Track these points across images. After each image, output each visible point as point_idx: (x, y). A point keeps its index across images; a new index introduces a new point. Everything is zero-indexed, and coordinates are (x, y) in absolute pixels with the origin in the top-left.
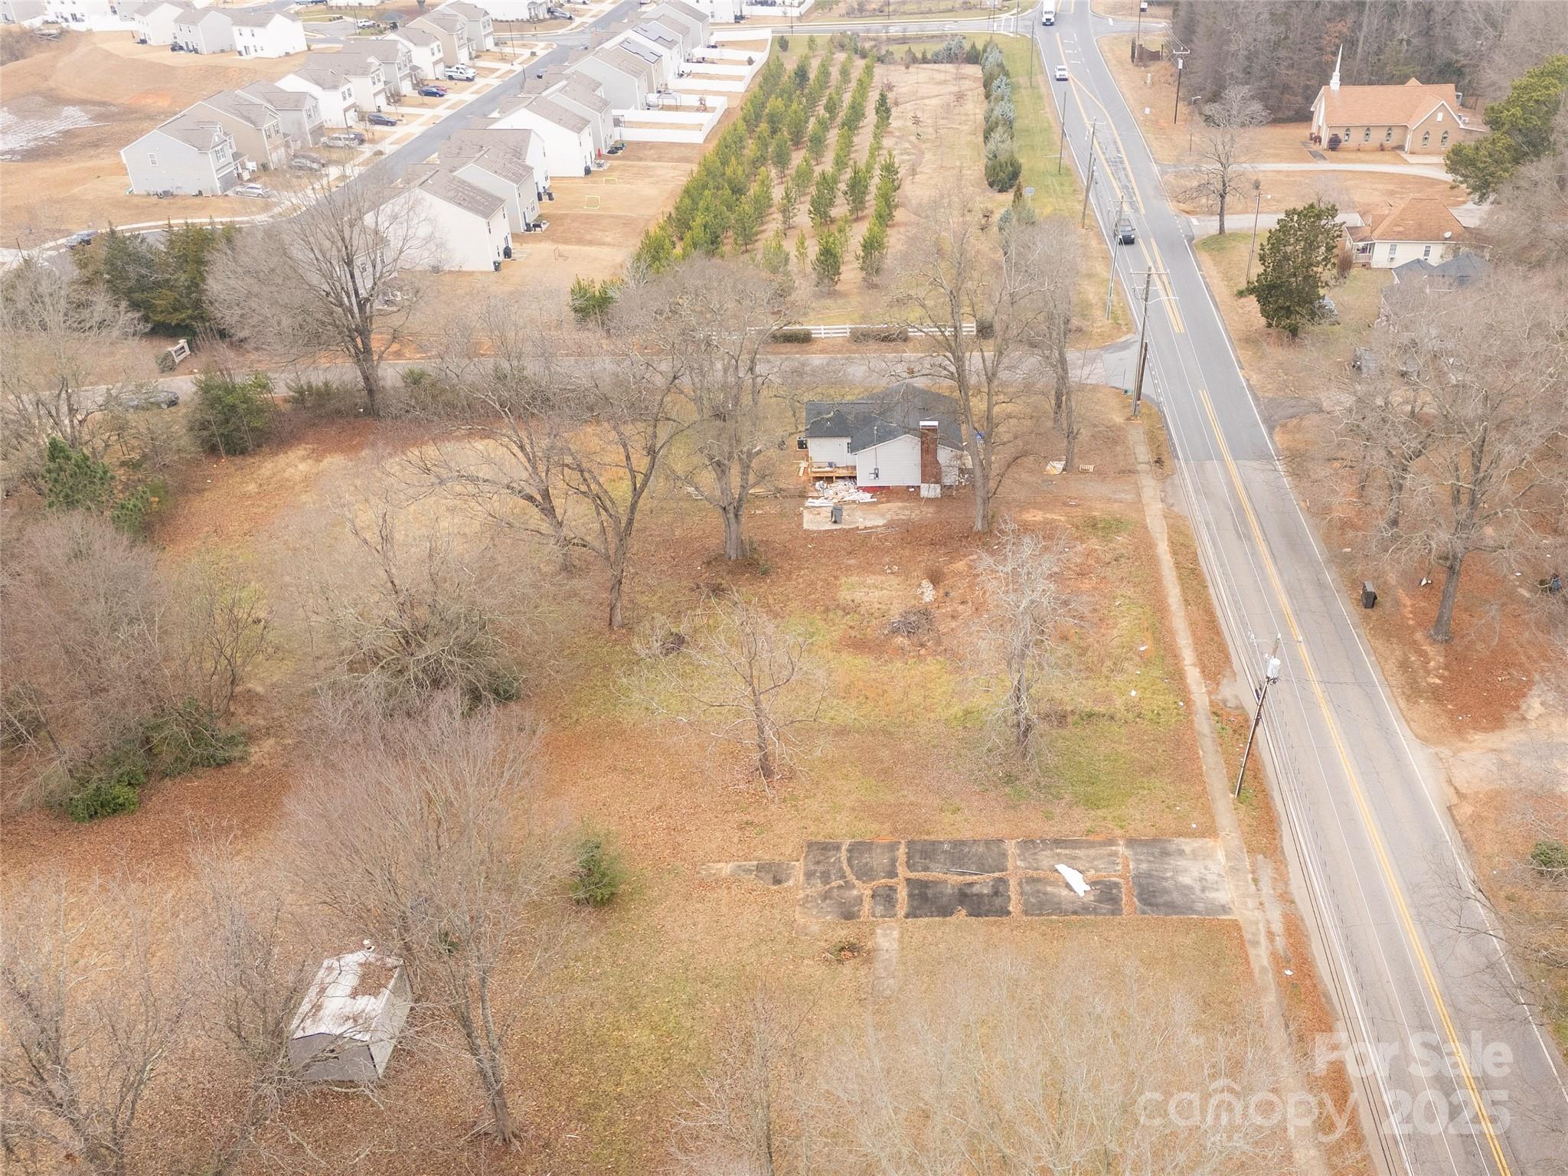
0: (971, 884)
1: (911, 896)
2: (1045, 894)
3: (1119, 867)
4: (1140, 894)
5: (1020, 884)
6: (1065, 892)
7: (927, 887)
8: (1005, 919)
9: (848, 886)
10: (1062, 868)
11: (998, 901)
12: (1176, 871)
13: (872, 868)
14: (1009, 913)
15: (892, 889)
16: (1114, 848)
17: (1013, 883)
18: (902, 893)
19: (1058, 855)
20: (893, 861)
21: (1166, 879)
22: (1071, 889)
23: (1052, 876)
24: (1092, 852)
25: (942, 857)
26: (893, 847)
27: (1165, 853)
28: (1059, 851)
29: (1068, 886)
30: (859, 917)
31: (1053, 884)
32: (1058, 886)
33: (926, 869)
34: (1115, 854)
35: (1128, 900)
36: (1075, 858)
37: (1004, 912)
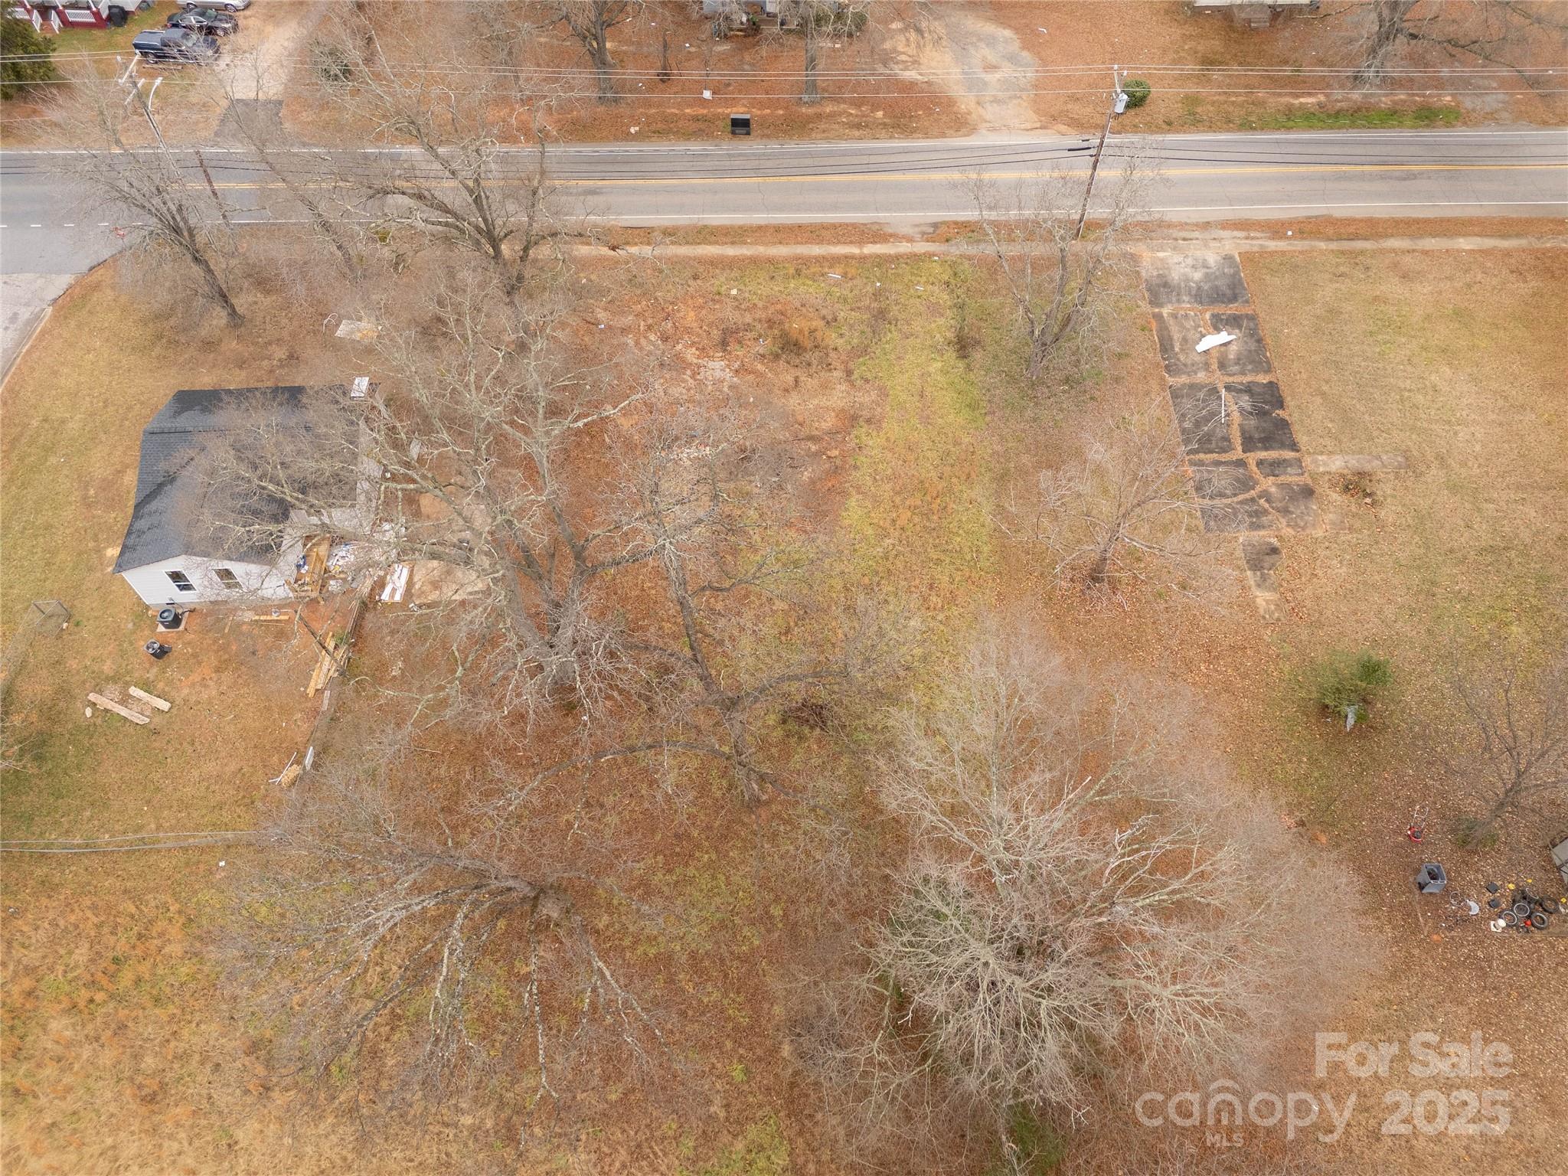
0: (1240, 407)
1: (1266, 449)
2: (1239, 359)
3: (1191, 313)
4: (1223, 302)
5: (1230, 375)
6: (1234, 347)
7: (1251, 438)
8: (1281, 385)
9: (1265, 495)
10: (1201, 347)
11: (1258, 389)
12: (1187, 280)
13: (1235, 479)
14: (1272, 382)
15: (1260, 463)
16: (1165, 315)
17: (1229, 380)
18: (1263, 455)
19: (1182, 350)
20: (1218, 463)
21: (1199, 288)
22: (1229, 343)
23: (1215, 354)
24: (1173, 328)
25: (1205, 429)
26: (1198, 464)
27: (1166, 285)
28: (1177, 349)
29: (1225, 345)
30: (1307, 485)
31: (1225, 353)
32: (1226, 351)
33: (1226, 439)
34: (1175, 316)
35: (1233, 309)
36: (1185, 340)
37: (1271, 385)
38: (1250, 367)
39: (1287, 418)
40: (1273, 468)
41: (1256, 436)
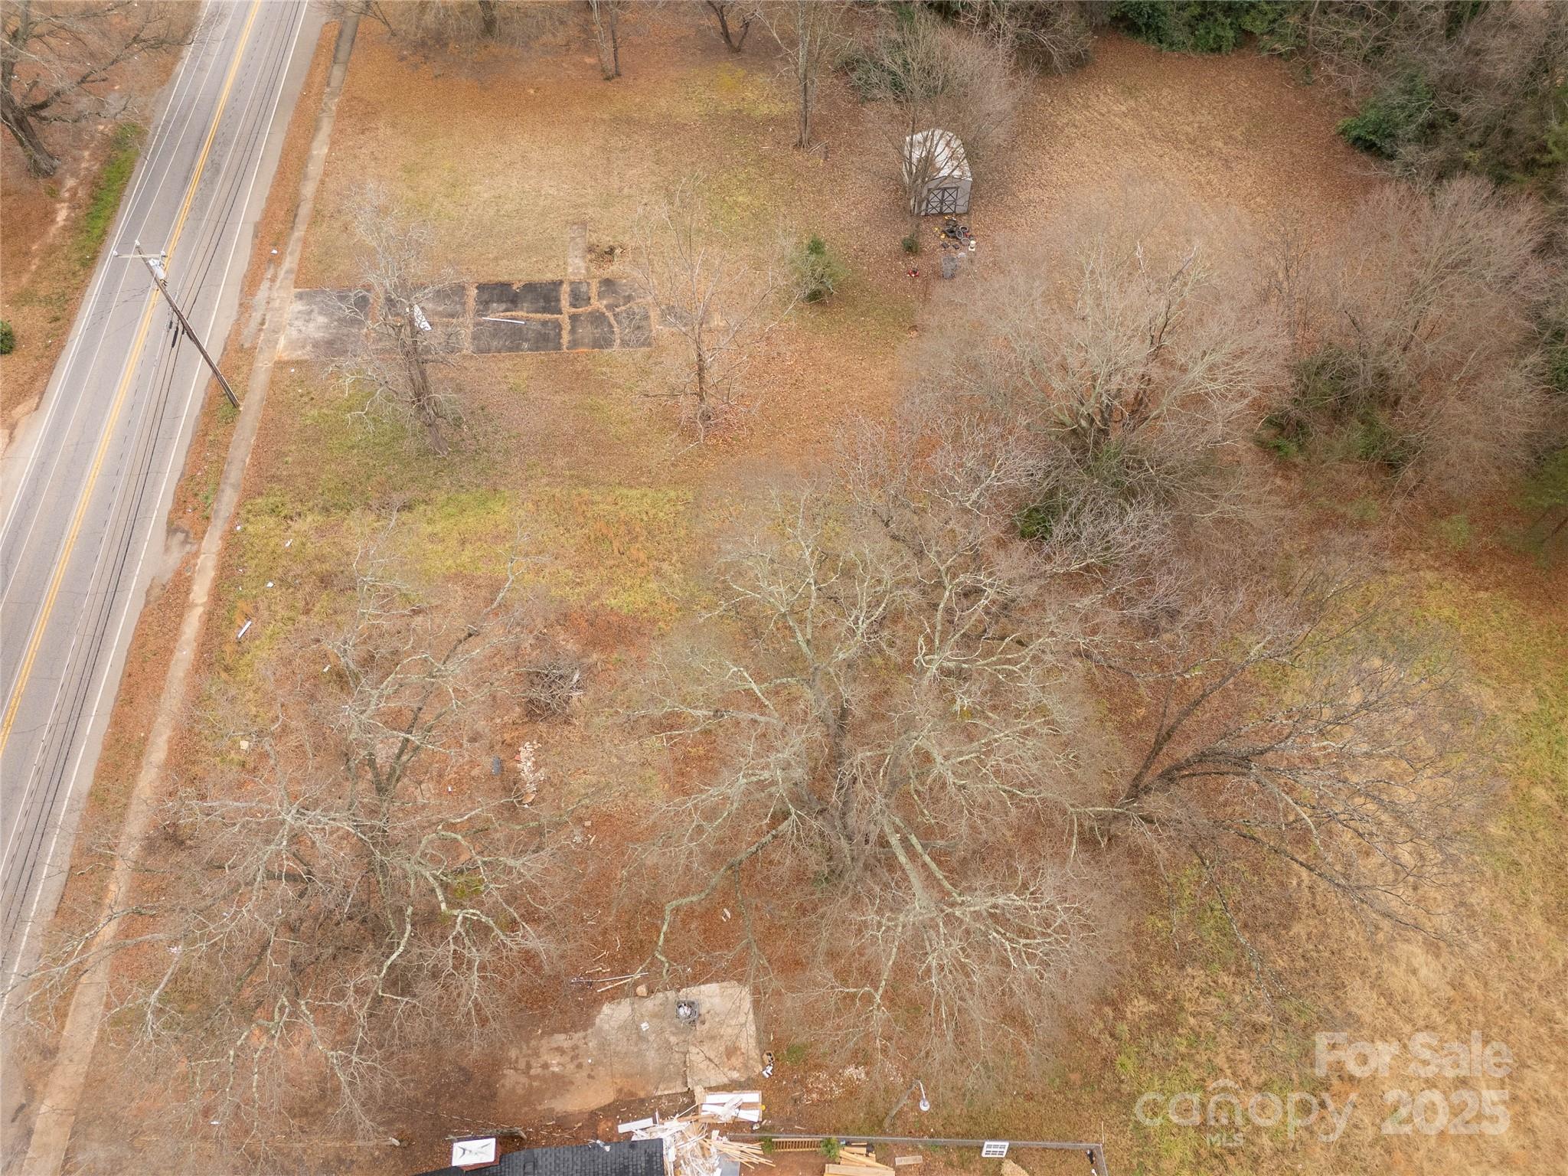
0: (507, 310)
1: (558, 300)
2: (445, 304)
5: (465, 312)
6: (430, 306)
7: (544, 308)
8: (482, 281)
9: (609, 307)
11: (486, 297)
12: (327, 327)
13: (592, 323)
14: (478, 287)
15: (575, 306)
17: (471, 312)
18: (564, 303)
20: (573, 331)
21: (340, 320)
23: (438, 319)
26: (574, 344)
27: (329, 343)
30: (600, 282)
31: (436, 313)
33: (544, 323)
37: (481, 287)
38: (456, 299)
39: (522, 283)
40: (580, 299)
41: (542, 304)
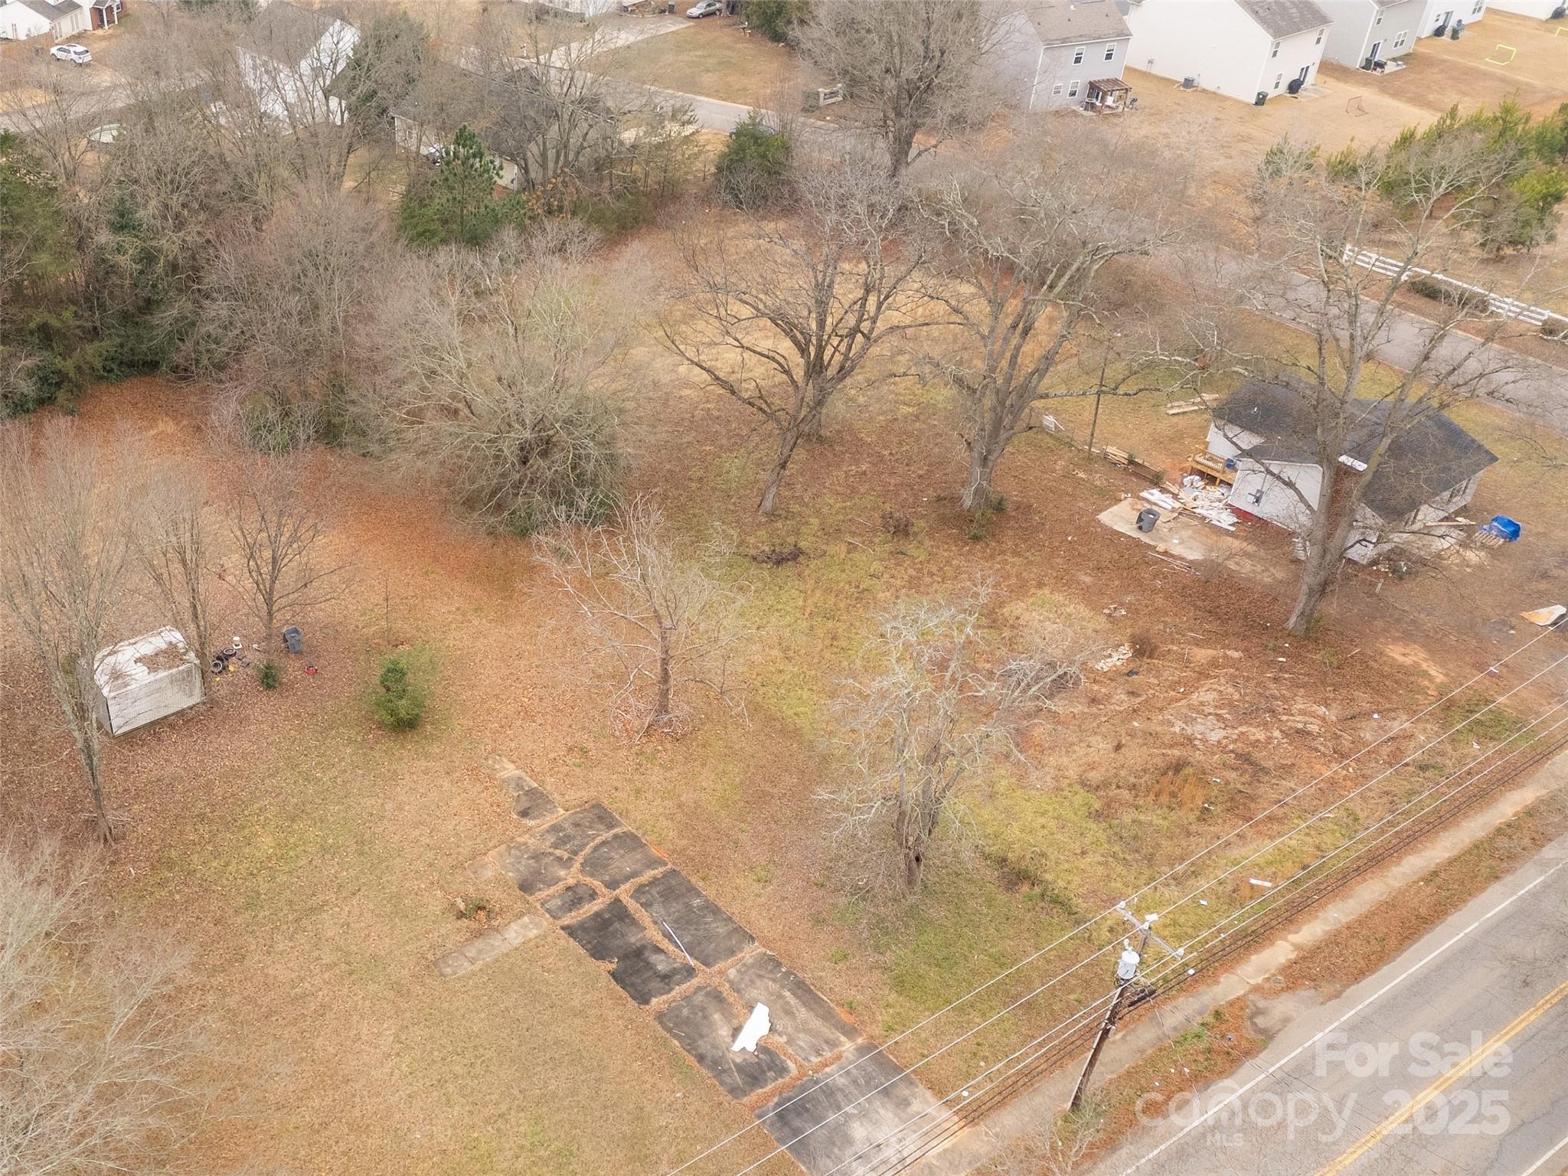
0: (658, 950)
1: (597, 915)
3: (815, 1060)
4: (789, 1101)
5: (699, 989)
7: (621, 920)
8: (632, 1004)
10: (761, 1010)
11: (655, 984)
12: (864, 1115)
13: (608, 865)
14: (647, 1002)
15: (593, 896)
16: (843, 1038)
17: (695, 982)
19: (780, 997)
20: (635, 874)
21: (840, 1111)
22: (735, 1036)
24: (816, 1023)
25: (676, 907)
26: (653, 863)
28: (787, 994)
29: (738, 1030)
31: (728, 1015)
32: (729, 1022)
34: (833, 1044)
35: (768, 1094)
36: (789, 1012)
37: (643, 999)
38: (685, 1012)
39: (599, 963)
40: (576, 897)
41: (617, 925)
